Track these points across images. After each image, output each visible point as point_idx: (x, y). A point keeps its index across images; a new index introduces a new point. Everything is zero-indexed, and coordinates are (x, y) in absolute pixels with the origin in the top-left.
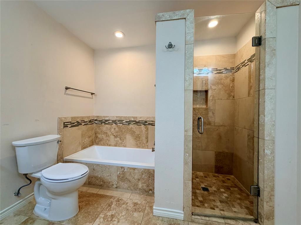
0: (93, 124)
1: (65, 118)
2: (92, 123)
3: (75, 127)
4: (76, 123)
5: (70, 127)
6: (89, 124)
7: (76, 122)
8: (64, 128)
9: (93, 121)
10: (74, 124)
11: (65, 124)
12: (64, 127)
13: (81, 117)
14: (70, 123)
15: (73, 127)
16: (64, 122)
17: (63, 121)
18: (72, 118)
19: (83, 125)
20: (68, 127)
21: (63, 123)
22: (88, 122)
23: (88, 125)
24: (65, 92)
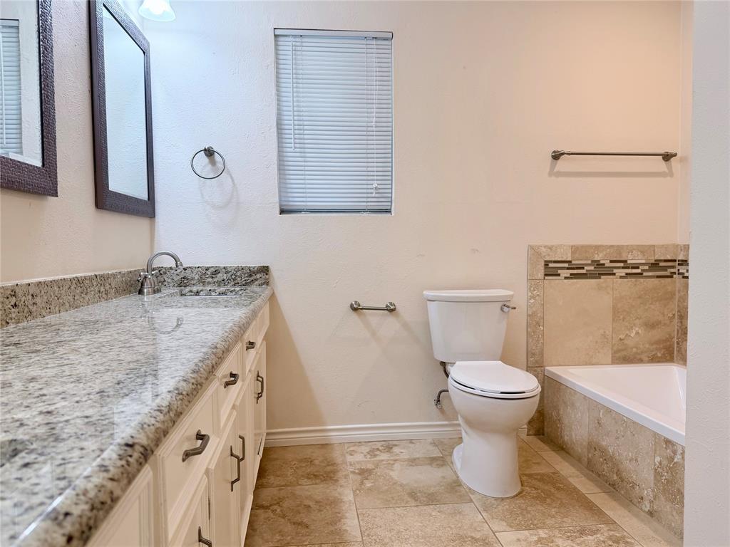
0: (671, 277)
1: (550, 248)
2: (667, 273)
3: (588, 278)
4: (592, 268)
5: (566, 278)
6: (650, 274)
7: (590, 262)
8: (546, 277)
9: (673, 267)
10: (583, 268)
11: (551, 265)
12: (546, 275)
13: (612, 246)
14: (566, 265)
15: (575, 278)
16: (547, 259)
17: (544, 256)
18: (575, 249)
19: (621, 277)
20: (559, 275)
21: (543, 264)
22: (647, 267)
23: (642, 280)
24: (553, 167)
